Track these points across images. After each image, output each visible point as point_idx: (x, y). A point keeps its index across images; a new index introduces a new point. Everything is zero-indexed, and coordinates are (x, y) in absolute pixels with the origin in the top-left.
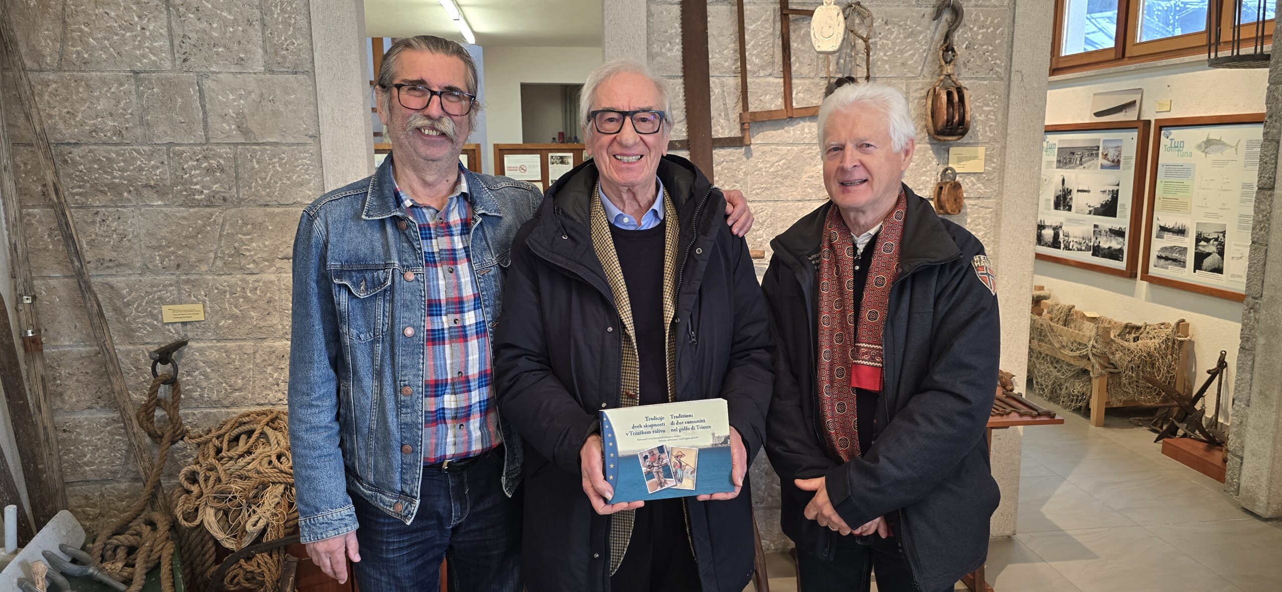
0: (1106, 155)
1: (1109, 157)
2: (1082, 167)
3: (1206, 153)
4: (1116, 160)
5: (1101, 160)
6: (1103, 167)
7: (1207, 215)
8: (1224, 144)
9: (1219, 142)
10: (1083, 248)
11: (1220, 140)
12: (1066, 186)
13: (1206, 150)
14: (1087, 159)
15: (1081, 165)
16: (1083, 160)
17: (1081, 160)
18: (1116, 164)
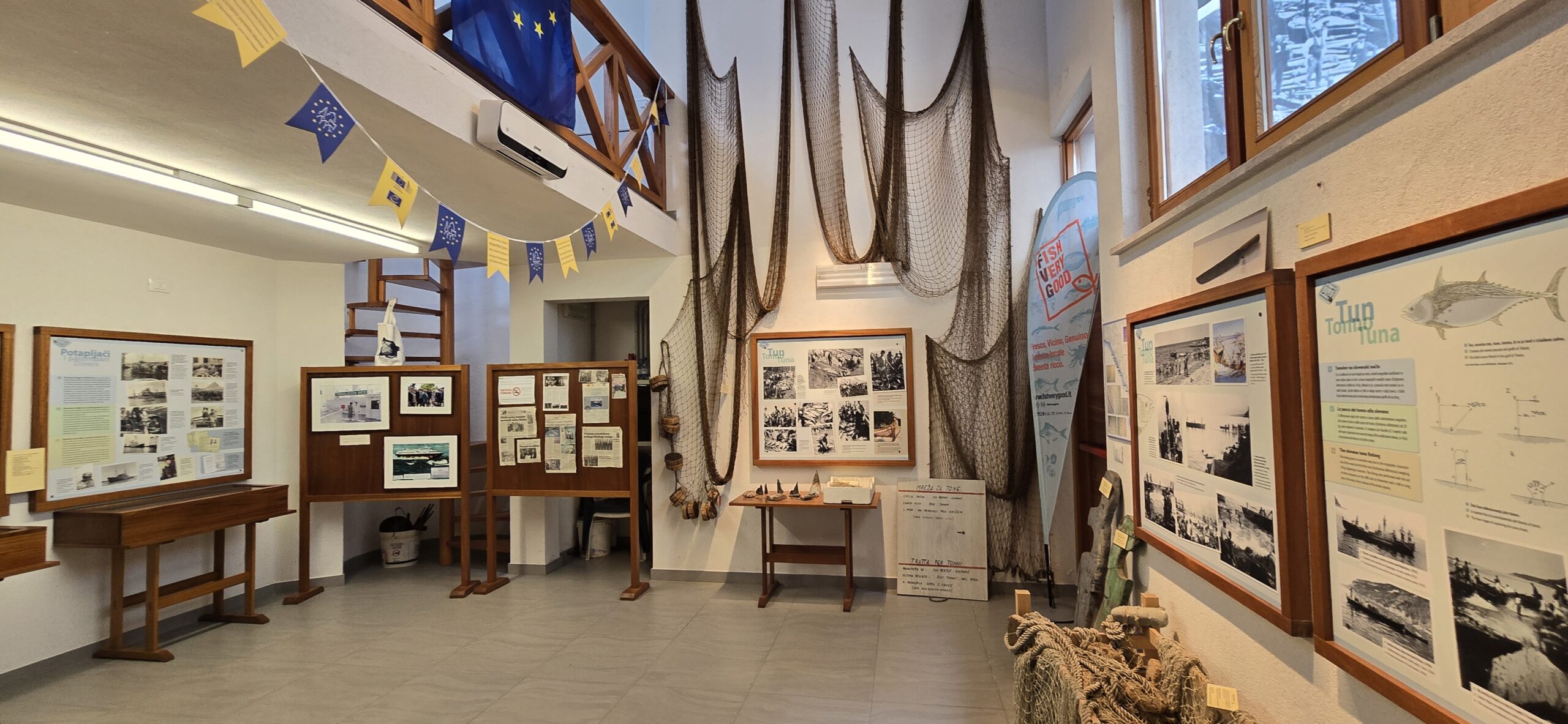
0: (1221, 354)
1: (1225, 357)
2: (1188, 380)
3: (1441, 326)
4: (1238, 363)
5: (1214, 366)
6: (1219, 379)
7: (1480, 512)
8: (1500, 293)
9: (1480, 289)
10: (1207, 540)
11: (1481, 283)
12: (1172, 415)
13: (1441, 318)
14: (1194, 363)
15: (1187, 375)
16: (1189, 366)
17: (1186, 367)
18: (1238, 372)
